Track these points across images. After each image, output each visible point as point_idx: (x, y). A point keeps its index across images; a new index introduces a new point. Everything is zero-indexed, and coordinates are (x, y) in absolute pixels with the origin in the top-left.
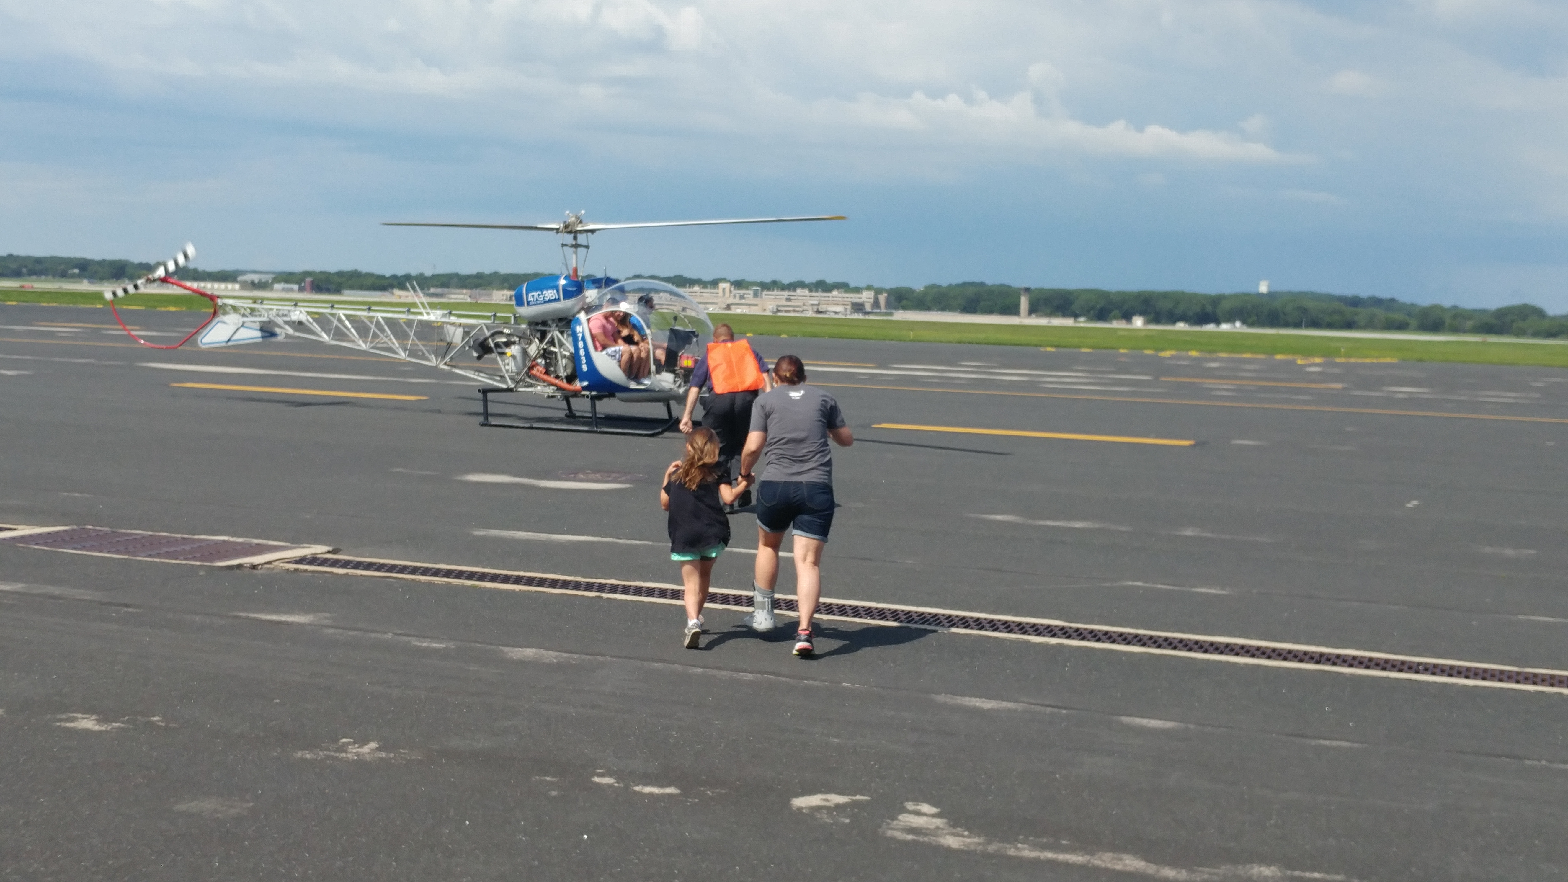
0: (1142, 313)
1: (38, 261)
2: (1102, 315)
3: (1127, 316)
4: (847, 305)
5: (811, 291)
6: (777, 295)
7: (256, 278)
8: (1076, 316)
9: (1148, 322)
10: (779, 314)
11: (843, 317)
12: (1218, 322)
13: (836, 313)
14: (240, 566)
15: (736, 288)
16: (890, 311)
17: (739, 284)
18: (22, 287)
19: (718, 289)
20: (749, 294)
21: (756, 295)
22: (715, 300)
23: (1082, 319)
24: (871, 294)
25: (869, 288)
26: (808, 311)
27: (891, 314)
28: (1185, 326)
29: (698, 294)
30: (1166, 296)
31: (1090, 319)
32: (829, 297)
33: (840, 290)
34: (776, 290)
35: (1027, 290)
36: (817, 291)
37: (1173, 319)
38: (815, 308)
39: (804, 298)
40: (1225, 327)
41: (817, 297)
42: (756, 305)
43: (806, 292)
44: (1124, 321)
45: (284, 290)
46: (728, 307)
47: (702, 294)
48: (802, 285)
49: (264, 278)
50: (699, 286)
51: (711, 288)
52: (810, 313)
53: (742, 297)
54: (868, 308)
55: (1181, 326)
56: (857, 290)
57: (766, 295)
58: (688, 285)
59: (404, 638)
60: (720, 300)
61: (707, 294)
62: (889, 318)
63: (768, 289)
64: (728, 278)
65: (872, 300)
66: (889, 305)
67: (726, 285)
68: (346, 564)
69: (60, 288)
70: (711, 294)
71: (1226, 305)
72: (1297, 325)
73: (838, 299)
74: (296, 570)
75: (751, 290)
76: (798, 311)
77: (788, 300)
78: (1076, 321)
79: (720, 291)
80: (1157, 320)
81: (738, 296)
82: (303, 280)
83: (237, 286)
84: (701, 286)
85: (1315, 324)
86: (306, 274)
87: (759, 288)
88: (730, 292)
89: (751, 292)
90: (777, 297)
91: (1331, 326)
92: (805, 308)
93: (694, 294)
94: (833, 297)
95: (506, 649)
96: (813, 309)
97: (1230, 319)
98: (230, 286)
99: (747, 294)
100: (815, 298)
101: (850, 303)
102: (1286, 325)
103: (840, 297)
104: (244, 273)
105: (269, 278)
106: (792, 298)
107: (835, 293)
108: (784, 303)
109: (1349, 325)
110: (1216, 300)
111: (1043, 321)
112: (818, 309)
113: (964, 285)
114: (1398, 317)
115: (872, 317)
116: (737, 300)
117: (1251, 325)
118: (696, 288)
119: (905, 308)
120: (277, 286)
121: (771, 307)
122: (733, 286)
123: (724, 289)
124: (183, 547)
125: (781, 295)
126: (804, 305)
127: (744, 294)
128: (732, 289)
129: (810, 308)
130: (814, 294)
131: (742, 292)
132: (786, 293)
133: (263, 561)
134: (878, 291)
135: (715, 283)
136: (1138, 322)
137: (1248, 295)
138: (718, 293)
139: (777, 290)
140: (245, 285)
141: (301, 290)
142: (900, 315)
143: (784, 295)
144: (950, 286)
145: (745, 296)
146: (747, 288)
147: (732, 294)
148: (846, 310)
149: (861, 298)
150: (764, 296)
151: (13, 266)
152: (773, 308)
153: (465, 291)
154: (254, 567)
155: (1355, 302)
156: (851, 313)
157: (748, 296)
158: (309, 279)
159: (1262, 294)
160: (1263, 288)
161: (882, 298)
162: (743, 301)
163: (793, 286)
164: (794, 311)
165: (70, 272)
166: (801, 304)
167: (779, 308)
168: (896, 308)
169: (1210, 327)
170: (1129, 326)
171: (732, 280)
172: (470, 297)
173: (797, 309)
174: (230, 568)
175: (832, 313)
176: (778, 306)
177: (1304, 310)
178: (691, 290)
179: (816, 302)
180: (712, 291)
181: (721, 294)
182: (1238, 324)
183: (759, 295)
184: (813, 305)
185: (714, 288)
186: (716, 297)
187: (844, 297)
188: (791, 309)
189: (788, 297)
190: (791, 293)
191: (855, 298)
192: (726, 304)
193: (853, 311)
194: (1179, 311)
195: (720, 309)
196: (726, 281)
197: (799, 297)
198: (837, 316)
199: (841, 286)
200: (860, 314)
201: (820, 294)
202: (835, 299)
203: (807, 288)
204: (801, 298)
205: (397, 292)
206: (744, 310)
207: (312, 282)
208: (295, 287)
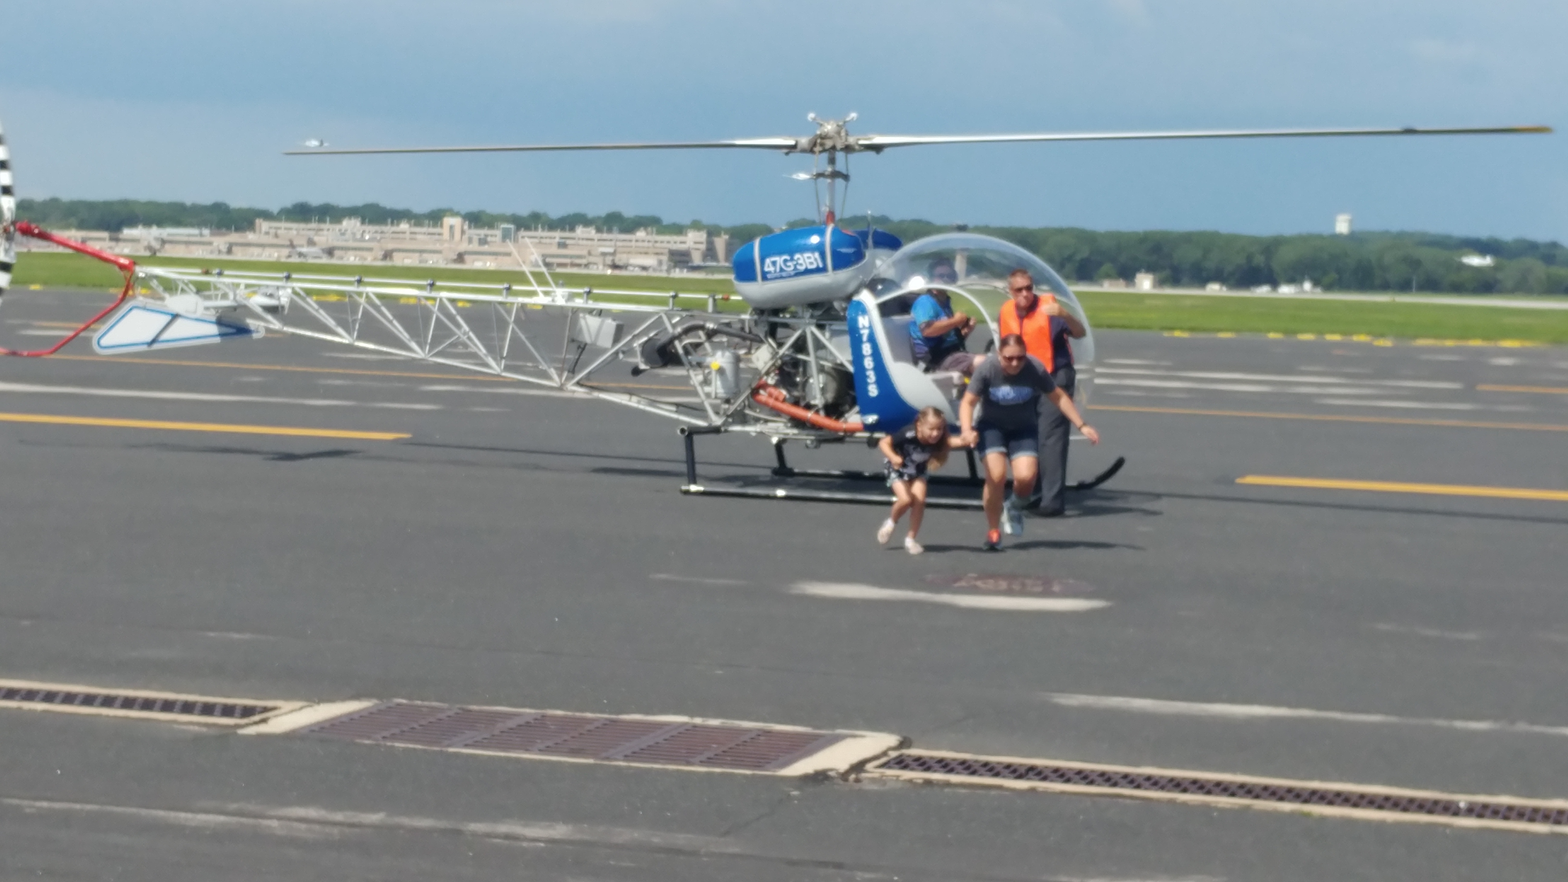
0: (1150, 269)
2: (1083, 271)
3: (1127, 274)
4: (662, 254)
5: (599, 230)
6: (541, 238)
9: (1160, 283)
11: (656, 274)
12: (1274, 283)
13: (644, 268)
15: (472, 226)
17: (475, 219)
19: (442, 226)
20: (496, 236)
21: (506, 237)
22: (438, 247)
24: (702, 236)
25: (696, 225)
26: (595, 264)
28: (1221, 289)
29: (408, 236)
30: (1188, 238)
32: (630, 241)
33: (649, 229)
34: (540, 229)
36: (610, 231)
37: (1201, 278)
38: (609, 260)
39: (589, 243)
40: (1286, 290)
41: (611, 240)
42: (508, 254)
43: (591, 232)
44: (1121, 282)
46: (460, 258)
47: (413, 236)
48: (586, 221)
50: (409, 222)
51: (429, 226)
52: (601, 267)
53: (483, 241)
54: (697, 260)
55: (1214, 289)
56: (678, 229)
57: (524, 237)
58: (389, 220)
60: (446, 245)
61: (423, 236)
63: (528, 228)
64: (456, 209)
65: (703, 247)
67: (455, 221)
70: (429, 236)
71: (1286, 255)
72: (1404, 287)
73: (646, 244)
75: (498, 228)
76: (579, 265)
77: (562, 245)
79: (446, 231)
80: (1175, 280)
81: (475, 239)
84: (413, 221)
85: (1432, 286)
87: (512, 226)
88: (463, 232)
89: (498, 233)
90: (544, 241)
91: (1457, 289)
92: (592, 259)
93: (401, 236)
94: (637, 241)
96: (604, 260)
97: (1294, 279)
99: (492, 236)
100: (608, 243)
101: (666, 251)
102: (1385, 287)
103: (649, 241)
106: (568, 242)
107: (641, 234)
108: (555, 250)
109: (1488, 288)
110: (1271, 246)
112: (613, 260)
115: (703, 275)
116: (475, 247)
117: (1328, 287)
118: (404, 226)
121: (533, 258)
122: (467, 223)
123: (451, 227)
125: (551, 238)
126: (590, 254)
127: (486, 236)
128: (466, 227)
129: (599, 260)
130: (605, 236)
131: (483, 232)
132: (557, 235)
134: (713, 232)
135: (435, 217)
136: (1145, 283)
137: (1320, 237)
138: (439, 234)
139: (543, 229)
143: (555, 238)
145: (489, 239)
146: (491, 226)
147: (466, 237)
148: (660, 263)
149: (684, 243)
150: (520, 240)
152: (537, 261)
156: (668, 269)
157: (493, 239)
159: (1342, 236)
160: (1342, 226)
161: (720, 243)
162: (486, 248)
163: (569, 223)
164: (573, 265)
166: (584, 252)
167: (548, 260)
169: (1263, 291)
170: (1130, 290)
171: (463, 212)
173: (577, 261)
175: (636, 269)
176: (545, 256)
177: (1415, 264)
178: (395, 229)
179: (611, 250)
180: (432, 230)
181: (448, 234)
182: (1307, 286)
183: (512, 236)
184: (604, 254)
185: (435, 225)
186: (438, 240)
187: (656, 242)
188: (568, 261)
189: (563, 241)
190: (567, 234)
191: (675, 242)
192: (457, 253)
193: (672, 264)
194: (1210, 264)
195: (448, 261)
196: (454, 213)
197: (581, 242)
198: (644, 274)
199: (651, 222)
200: (685, 270)
201: (616, 236)
202: (640, 244)
203: (594, 227)
204: (585, 242)
206: (488, 264)
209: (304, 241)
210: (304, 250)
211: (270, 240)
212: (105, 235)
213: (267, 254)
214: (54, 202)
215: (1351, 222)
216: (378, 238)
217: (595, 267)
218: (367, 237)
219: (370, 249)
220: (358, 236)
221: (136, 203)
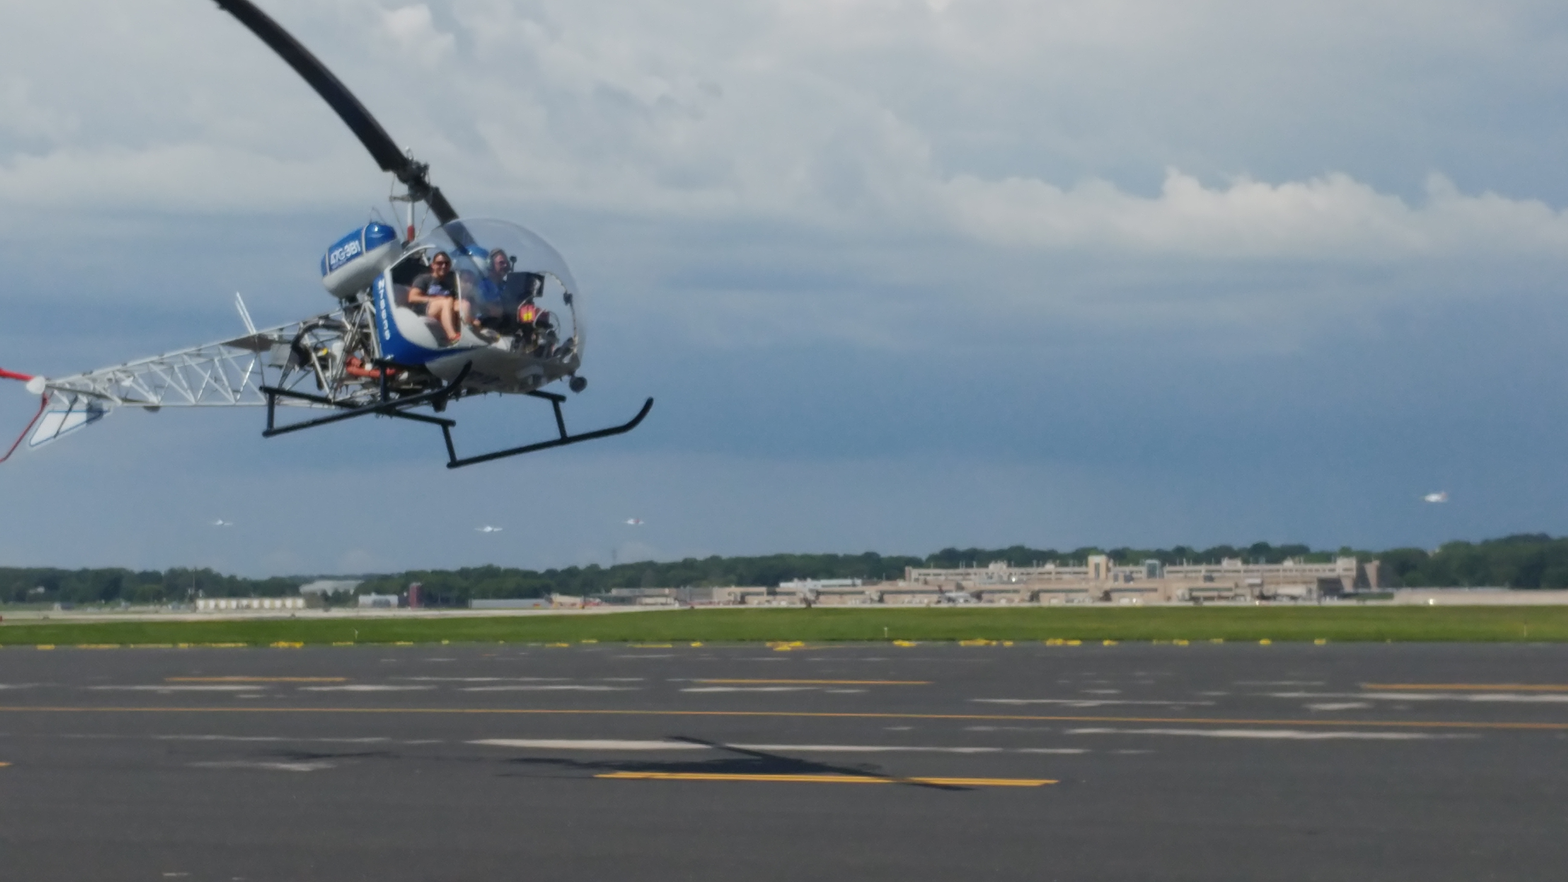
4: (1310, 583)
5: (1246, 562)
6: (1187, 572)
7: (328, 587)
10: (1196, 604)
11: (1306, 603)
13: (1293, 598)
15: (1117, 563)
16: (1389, 590)
17: (1120, 556)
19: (1087, 565)
20: (1141, 572)
21: (1152, 573)
22: (1083, 585)
24: (1352, 563)
25: (1346, 552)
26: (1243, 595)
27: (1390, 596)
29: (1053, 576)
32: (1278, 571)
33: (1297, 559)
34: (1185, 564)
36: (1256, 562)
38: (1257, 592)
39: (1236, 574)
41: (1258, 571)
42: (1155, 590)
43: (1238, 564)
45: (376, 604)
46: (1107, 596)
47: (1059, 576)
48: (1231, 553)
49: (341, 586)
50: (1054, 562)
51: (1074, 565)
52: (1249, 598)
53: (1129, 578)
54: (1348, 588)
56: (1327, 557)
57: (1169, 572)
58: (1035, 562)
60: (1092, 584)
61: (1068, 576)
62: (1387, 602)
63: (1173, 563)
64: (1101, 546)
65: (1354, 573)
66: (1384, 579)
67: (1100, 559)
70: (1075, 576)
73: (1294, 573)
75: (1143, 564)
79: (1091, 569)
81: (1121, 576)
82: (405, 587)
83: (300, 602)
84: (1058, 562)
86: (411, 576)
87: (1155, 562)
88: (1108, 570)
89: (1144, 569)
90: (1190, 575)
92: (1239, 591)
93: (1046, 576)
94: (1285, 570)
96: (1252, 592)
98: (289, 602)
99: (1137, 572)
100: (1255, 574)
101: (1315, 580)
103: (1297, 571)
104: (309, 580)
105: (351, 586)
106: (1215, 575)
107: (1288, 564)
108: (1201, 584)
112: (1261, 592)
113: (1511, 540)
115: (1355, 602)
116: (1121, 584)
118: (1050, 567)
119: (1414, 584)
120: (363, 599)
121: (1179, 592)
122: (1112, 561)
123: (1097, 566)
125: (1195, 571)
126: (1237, 586)
127: (1132, 572)
128: (1111, 565)
129: (1247, 591)
130: (1251, 567)
131: (1128, 569)
132: (1203, 568)
134: (1363, 558)
135: (1080, 557)
138: (1086, 573)
139: (1188, 563)
140: (313, 601)
141: (403, 603)
142: (1405, 597)
143: (1200, 571)
144: (1486, 543)
145: (1135, 575)
146: (1136, 563)
147: (1111, 574)
148: (1310, 591)
149: (1333, 570)
150: (1165, 575)
152: (1183, 595)
153: (663, 591)
156: (1320, 597)
157: (1139, 575)
158: (415, 585)
161: (1372, 569)
162: (1132, 585)
163: (1214, 556)
164: (1221, 598)
165: (32, 592)
166: (1230, 584)
167: (1195, 594)
168: (1398, 585)
171: (1108, 550)
173: (1224, 594)
175: (1285, 599)
176: (1191, 590)
178: (1040, 570)
179: (1258, 581)
180: (1077, 569)
181: (1092, 574)
183: (1157, 572)
184: (1252, 586)
185: (1080, 565)
186: (1084, 579)
187: (1304, 571)
188: (1215, 594)
189: (1209, 574)
190: (1213, 567)
191: (1323, 570)
192: (1102, 591)
193: (1322, 592)
195: (1094, 599)
196: (1098, 552)
197: (1227, 574)
198: (1294, 603)
199: (1298, 552)
200: (1336, 598)
201: (1263, 567)
202: (1288, 574)
203: (1240, 558)
204: (1231, 574)
205: (557, 598)
206: (1135, 601)
207: (420, 589)
208: (394, 599)
209: (952, 586)
210: (953, 595)
211: (919, 586)
212: (763, 589)
213: (918, 601)
214: (716, 562)
216: (1025, 579)
217: (1242, 599)
218: (1014, 580)
219: (1016, 591)
220: (1005, 578)
221: (791, 556)
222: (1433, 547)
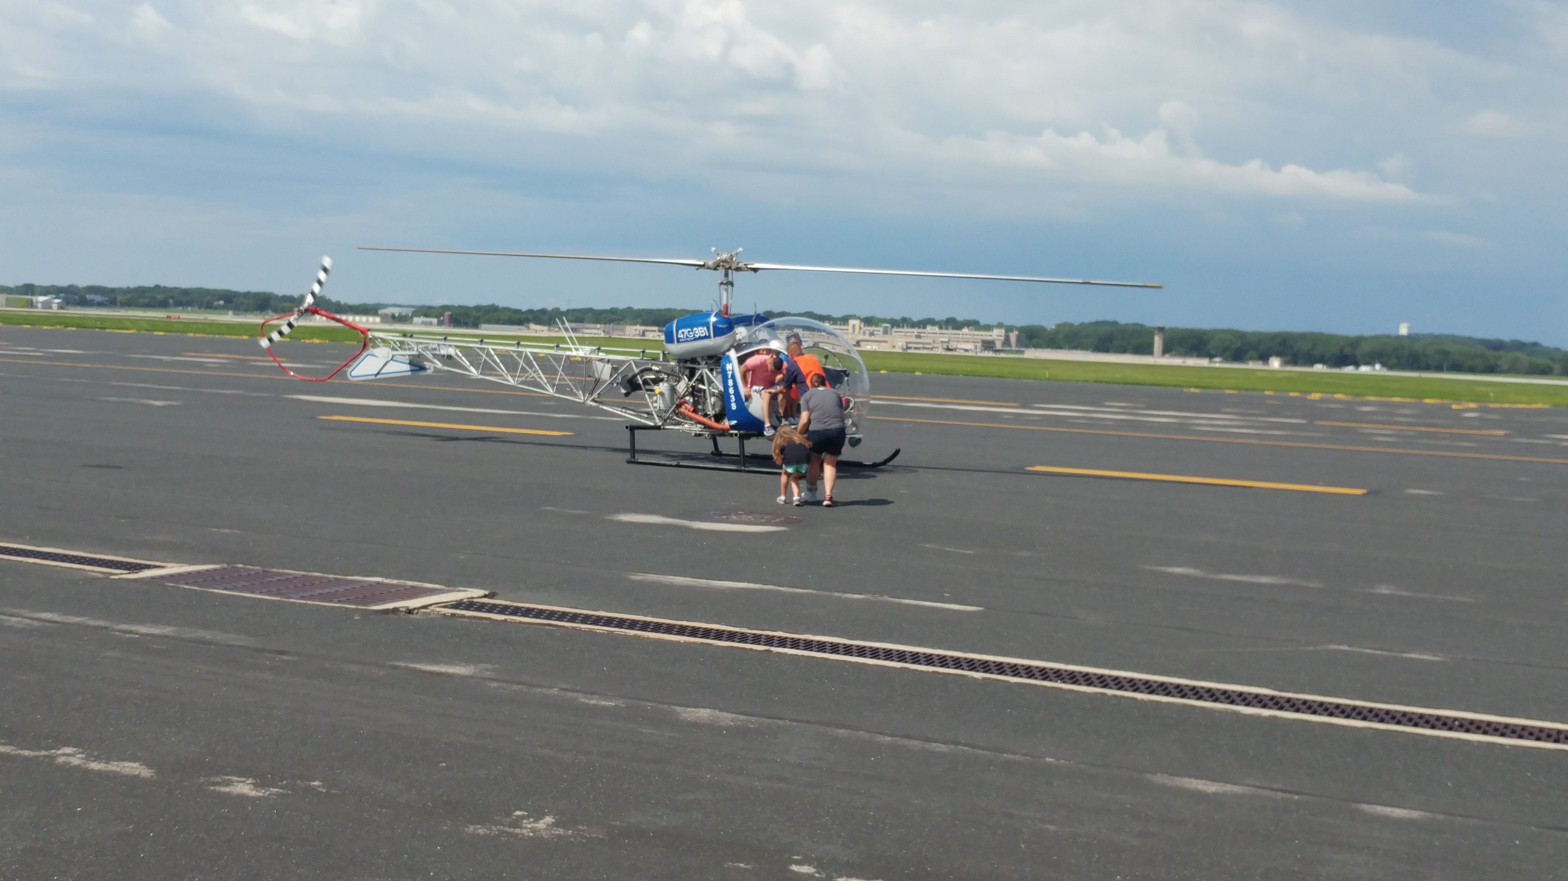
0: (1278, 354)
1: (185, 292)
2: (1238, 356)
3: (1264, 358)
4: (978, 342)
5: (941, 328)
6: (906, 332)
7: (396, 311)
8: (1211, 356)
9: (1285, 363)
10: (909, 351)
11: (974, 354)
12: (1357, 365)
13: (966, 350)
14: (395, 610)
15: (866, 324)
16: (1022, 349)
17: (868, 321)
18: (169, 317)
19: (848, 325)
20: (879, 331)
21: (885, 332)
23: (1217, 359)
24: (1002, 332)
25: (1000, 326)
26: (937, 348)
27: (1022, 352)
28: (1323, 368)
30: (1303, 336)
31: (1226, 360)
32: (959, 334)
33: (971, 328)
34: (905, 327)
35: (1161, 329)
36: (947, 328)
37: (1311, 360)
38: (945, 346)
39: (934, 335)
40: (1364, 369)
41: (947, 334)
42: (886, 342)
43: (936, 329)
44: (1261, 362)
45: (423, 323)
46: (858, 344)
48: (932, 322)
49: (404, 311)
50: (829, 322)
51: (840, 325)
52: (940, 350)
53: (872, 334)
54: (999, 346)
55: (1319, 368)
56: (988, 328)
57: (895, 332)
59: (570, 694)
60: (849, 336)
61: (837, 330)
62: (1021, 356)
63: (898, 326)
64: (858, 314)
65: (1003, 338)
66: (1019, 342)
67: (856, 322)
68: (503, 610)
69: (206, 319)
70: (841, 331)
71: (1365, 348)
72: (1439, 368)
73: (968, 337)
74: (453, 615)
75: (881, 326)
76: (928, 348)
77: (918, 337)
78: (1211, 362)
79: (850, 327)
80: (1295, 362)
81: (867, 332)
82: (442, 314)
83: (378, 319)
84: (831, 322)
85: (1457, 368)
86: (445, 308)
87: (888, 325)
88: (860, 328)
89: (881, 329)
90: (907, 334)
91: (1472, 370)
92: (935, 345)
94: (963, 334)
95: (679, 709)
96: (942, 346)
97: (1369, 362)
98: (371, 319)
99: (877, 331)
100: (946, 336)
101: (980, 341)
102: (1427, 368)
103: (970, 335)
104: (385, 306)
105: (409, 311)
106: (922, 335)
107: (965, 330)
108: (914, 340)
109: (1491, 370)
110: (1356, 342)
111: (1177, 361)
112: (948, 346)
113: (1097, 323)
114: (1541, 361)
115: (1002, 355)
116: (867, 337)
117: (1391, 368)
119: (1036, 346)
120: (416, 320)
121: (900, 344)
122: (863, 323)
123: (854, 326)
124: (337, 589)
125: (911, 332)
126: (934, 342)
127: (874, 331)
128: (862, 326)
129: (939, 345)
130: (944, 331)
131: (872, 329)
132: (916, 331)
133: (419, 605)
134: (1009, 329)
135: (845, 320)
136: (1275, 363)
137: (1389, 337)
138: (846, 330)
139: (907, 327)
140: (386, 319)
141: (440, 323)
142: (1031, 354)
143: (914, 332)
144: (1082, 324)
145: (875, 333)
146: (877, 325)
147: (862, 331)
148: (976, 347)
149: (991, 336)
150: (893, 333)
151: (160, 297)
152: (902, 345)
153: (598, 326)
154: (410, 611)
155: (1497, 346)
156: (981, 351)
157: (878, 333)
158: (448, 313)
159: (1403, 337)
160: (1403, 331)
161: (1013, 336)
162: (873, 338)
163: (923, 324)
164: (924, 348)
165: (216, 303)
166: (931, 341)
167: (909, 345)
168: (1027, 347)
169: (1350, 369)
170: (1265, 368)
171: (862, 317)
172: (604, 331)
173: (927, 346)
174: (386, 612)
175: (962, 351)
176: (907, 343)
177: (1446, 354)
179: (947, 340)
180: (842, 327)
181: (851, 330)
182: (1378, 367)
183: (889, 332)
184: (942, 342)
185: (844, 325)
186: (846, 333)
187: (974, 335)
188: (921, 346)
189: (918, 334)
190: (921, 330)
191: (986, 335)
192: (856, 341)
193: (983, 348)
194: (1317, 353)
196: (854, 317)
197: (929, 335)
198: (967, 354)
199: (974, 324)
200: (991, 352)
201: (950, 331)
202: (965, 336)
203: (937, 326)
204: (931, 335)
205: (533, 326)
206: (874, 347)
207: (451, 316)
208: (435, 321)
212: (656, 328)
214: (629, 310)
215: (1409, 328)
217: (937, 349)
221: (675, 310)
222: (1050, 325)
